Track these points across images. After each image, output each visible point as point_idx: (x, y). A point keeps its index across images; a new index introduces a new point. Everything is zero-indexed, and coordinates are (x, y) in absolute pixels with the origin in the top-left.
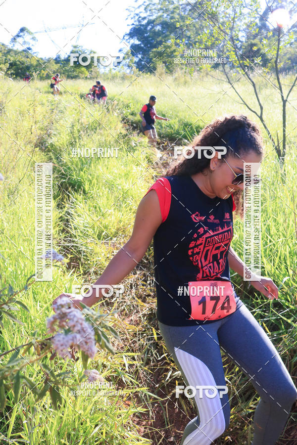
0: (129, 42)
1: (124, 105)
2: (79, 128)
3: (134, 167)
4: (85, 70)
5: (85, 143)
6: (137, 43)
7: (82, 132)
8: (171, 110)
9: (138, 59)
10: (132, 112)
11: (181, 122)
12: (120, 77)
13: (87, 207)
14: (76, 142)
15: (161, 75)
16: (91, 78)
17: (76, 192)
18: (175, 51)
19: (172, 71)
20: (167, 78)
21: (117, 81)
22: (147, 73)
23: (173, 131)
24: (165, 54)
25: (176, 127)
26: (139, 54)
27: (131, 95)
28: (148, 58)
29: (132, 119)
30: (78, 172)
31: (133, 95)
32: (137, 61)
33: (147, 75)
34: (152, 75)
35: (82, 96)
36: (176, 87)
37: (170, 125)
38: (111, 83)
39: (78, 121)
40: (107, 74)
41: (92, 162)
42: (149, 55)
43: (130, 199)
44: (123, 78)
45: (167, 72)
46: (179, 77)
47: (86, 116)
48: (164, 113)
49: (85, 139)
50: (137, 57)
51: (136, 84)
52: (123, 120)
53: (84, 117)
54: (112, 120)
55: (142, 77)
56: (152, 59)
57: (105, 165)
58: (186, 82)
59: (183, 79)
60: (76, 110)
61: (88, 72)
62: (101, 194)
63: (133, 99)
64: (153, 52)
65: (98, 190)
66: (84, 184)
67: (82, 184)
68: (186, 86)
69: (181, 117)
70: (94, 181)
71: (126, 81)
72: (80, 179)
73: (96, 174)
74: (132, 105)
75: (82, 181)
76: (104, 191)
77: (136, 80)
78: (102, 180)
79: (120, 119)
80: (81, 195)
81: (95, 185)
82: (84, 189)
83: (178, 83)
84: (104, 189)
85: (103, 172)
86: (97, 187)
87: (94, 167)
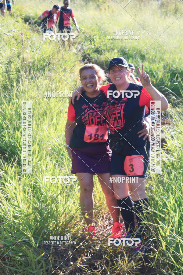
1: (86, 37)
2: (18, 66)
5: (26, 90)
7: (22, 73)
8: (154, 49)
10: (97, 49)
11: (168, 68)
13: (21, 186)
14: (12, 86)
17: (7, 162)
23: (155, 81)
25: (160, 75)
27: (97, 24)
29: (96, 58)
30: (12, 132)
35: (26, 20)
36: (163, 17)
37: (151, 71)
39: (18, 56)
46: (168, 3)
47: (30, 48)
48: (142, 53)
51: (105, 9)
52: (84, 60)
53: (27, 51)
54: (67, 58)
57: (53, 124)
58: (176, 11)
59: (174, 5)
60: (16, 40)
62: (44, 168)
63: (100, 29)
65: (40, 160)
66: (19, 150)
67: (16, 150)
68: (177, 16)
69: (168, 60)
70: (34, 147)
71: (91, 3)
72: (15, 143)
73: (38, 136)
74: (98, 38)
75: (17, 145)
76: (49, 164)
77: (104, 3)
78: (46, 147)
79: (79, 57)
80: (14, 167)
81: (35, 153)
82: (18, 158)
83: (166, 11)
84: (49, 161)
85: (49, 135)
86: (39, 157)
87: (37, 125)
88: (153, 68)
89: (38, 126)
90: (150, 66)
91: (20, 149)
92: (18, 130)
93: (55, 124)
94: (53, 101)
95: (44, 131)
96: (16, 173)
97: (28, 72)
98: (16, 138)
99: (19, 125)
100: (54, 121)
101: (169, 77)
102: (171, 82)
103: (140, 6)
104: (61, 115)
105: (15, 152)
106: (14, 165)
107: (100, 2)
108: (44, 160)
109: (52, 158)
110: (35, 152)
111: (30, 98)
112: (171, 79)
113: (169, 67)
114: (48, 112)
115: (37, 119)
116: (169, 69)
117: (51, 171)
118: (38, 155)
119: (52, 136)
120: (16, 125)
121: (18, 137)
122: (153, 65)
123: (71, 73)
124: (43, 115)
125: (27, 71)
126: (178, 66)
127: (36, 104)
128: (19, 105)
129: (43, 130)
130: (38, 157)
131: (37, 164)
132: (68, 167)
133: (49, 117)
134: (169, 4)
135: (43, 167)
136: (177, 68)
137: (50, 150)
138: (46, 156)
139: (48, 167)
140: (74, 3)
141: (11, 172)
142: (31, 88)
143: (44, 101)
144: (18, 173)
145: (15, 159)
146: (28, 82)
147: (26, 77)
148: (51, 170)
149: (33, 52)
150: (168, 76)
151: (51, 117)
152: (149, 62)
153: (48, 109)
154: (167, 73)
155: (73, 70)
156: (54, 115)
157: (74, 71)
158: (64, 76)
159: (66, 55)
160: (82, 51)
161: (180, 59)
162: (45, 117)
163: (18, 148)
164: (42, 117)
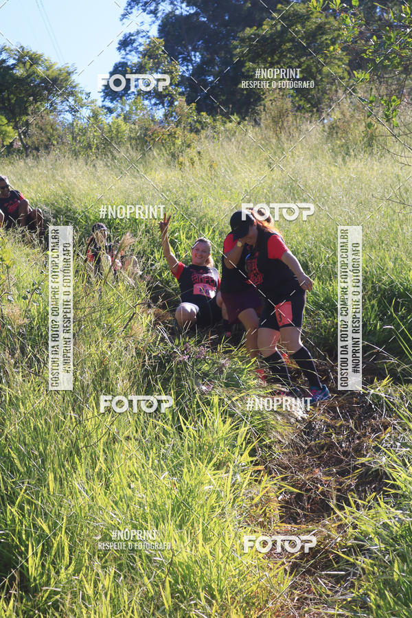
0: (154, 12)
3: (208, 473)
4: (6, 121)
5: (20, 396)
6: (185, 13)
9: (191, 67)
12: (130, 138)
15: (278, 120)
16: (26, 147)
18: (321, 29)
19: (319, 101)
20: (304, 127)
21: (122, 153)
22: (227, 116)
24: (288, 45)
26: (195, 50)
27: (176, 202)
28: (226, 62)
31: (182, 201)
32: (187, 75)
33: (229, 125)
34: (248, 126)
36: (340, 160)
37: (327, 299)
38: (100, 164)
40: (84, 131)
41: (48, 466)
42: (229, 51)
43: (203, 602)
44: (145, 140)
45: (299, 108)
46: (347, 122)
49: (19, 378)
50: (187, 60)
51: (192, 162)
52: (154, 299)
53: (10, 297)
55: (209, 132)
56: (241, 64)
57: (99, 474)
58: (371, 139)
59: (362, 127)
61: (16, 128)
62: (90, 591)
63: (186, 215)
64: (242, 40)
65: (77, 572)
66: (21, 553)
67: (14, 555)
68: (375, 151)
69: (367, 266)
70: (58, 539)
71: (155, 152)
72: (7, 535)
73: (65, 509)
74: (183, 237)
75: (13, 539)
76: (102, 578)
77: (189, 146)
78: (88, 535)
79: (143, 295)
80: (12, 599)
81: (63, 555)
82: (21, 575)
83: (346, 144)
84: (100, 571)
85: (92, 504)
86: (73, 562)
87: (58, 483)
88: (333, 292)
89: (61, 484)
90: (323, 289)
91: (23, 549)
92: (13, 503)
93: (103, 472)
94: (90, 415)
95: (79, 494)
96: (20, 612)
97: (19, 351)
98: (9, 523)
99: (12, 488)
100: (101, 464)
101: (376, 308)
102: (380, 319)
103: (279, 139)
104: (117, 446)
105: (11, 558)
106: (13, 594)
107: (176, 146)
108: (87, 568)
109: (106, 561)
110: (63, 551)
111: (32, 415)
112: (381, 311)
113: (373, 283)
114: (81, 445)
115: (56, 466)
116: (373, 287)
117: (109, 596)
118: (71, 559)
119: (100, 504)
120: (6, 489)
121: (13, 520)
122: (330, 285)
123: (127, 336)
124: (71, 452)
125: (16, 350)
126: (393, 277)
127: (49, 429)
128: (6, 437)
129: (76, 493)
130: (70, 563)
131: (69, 581)
132: (149, 579)
133: (85, 458)
134: (349, 125)
135: (87, 586)
136: (392, 282)
137: (100, 540)
138: (90, 558)
139: (100, 586)
140: (114, 158)
141: (8, 613)
142: (32, 389)
143: (69, 418)
144: (25, 613)
145: (13, 579)
146: (22, 376)
147: (16, 363)
148: (109, 592)
149: (25, 298)
150: (373, 306)
151: (91, 456)
152: (319, 278)
153: (81, 436)
154: (370, 300)
155: (131, 329)
156: (97, 449)
157: (133, 332)
158: (110, 346)
159: (110, 293)
160: (148, 278)
161: (396, 259)
162: (76, 460)
163: (17, 547)
164: (67, 460)
